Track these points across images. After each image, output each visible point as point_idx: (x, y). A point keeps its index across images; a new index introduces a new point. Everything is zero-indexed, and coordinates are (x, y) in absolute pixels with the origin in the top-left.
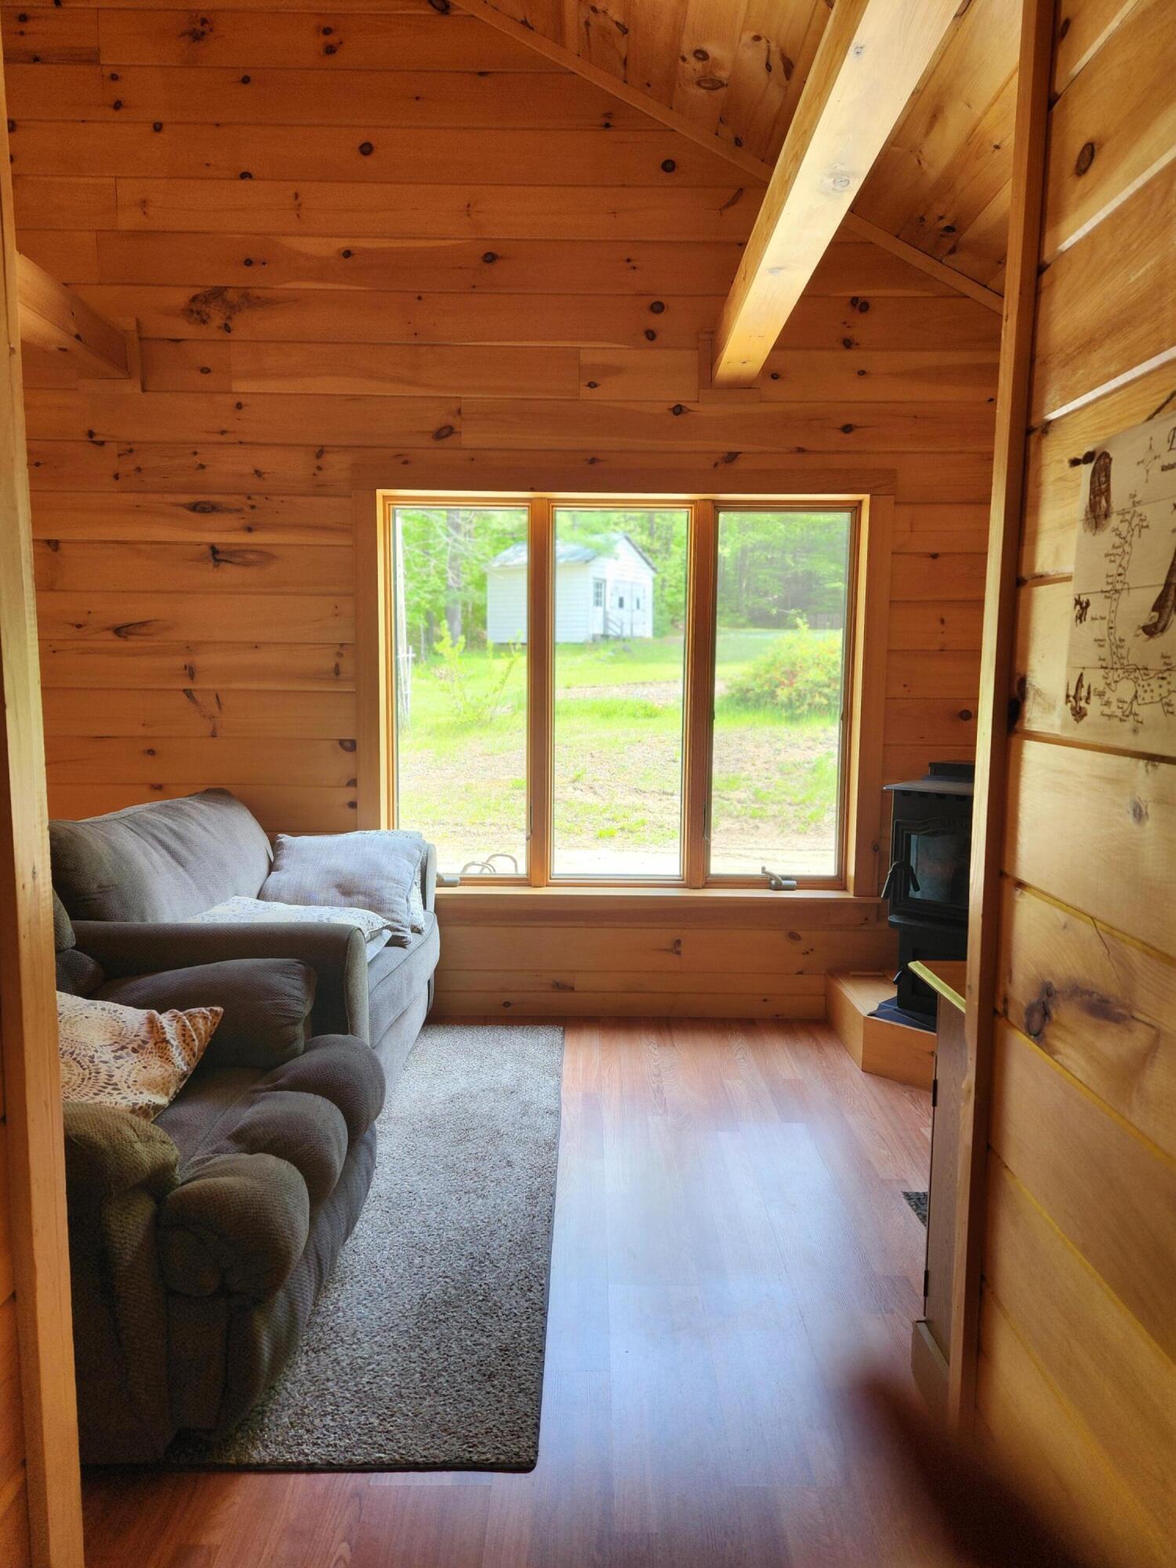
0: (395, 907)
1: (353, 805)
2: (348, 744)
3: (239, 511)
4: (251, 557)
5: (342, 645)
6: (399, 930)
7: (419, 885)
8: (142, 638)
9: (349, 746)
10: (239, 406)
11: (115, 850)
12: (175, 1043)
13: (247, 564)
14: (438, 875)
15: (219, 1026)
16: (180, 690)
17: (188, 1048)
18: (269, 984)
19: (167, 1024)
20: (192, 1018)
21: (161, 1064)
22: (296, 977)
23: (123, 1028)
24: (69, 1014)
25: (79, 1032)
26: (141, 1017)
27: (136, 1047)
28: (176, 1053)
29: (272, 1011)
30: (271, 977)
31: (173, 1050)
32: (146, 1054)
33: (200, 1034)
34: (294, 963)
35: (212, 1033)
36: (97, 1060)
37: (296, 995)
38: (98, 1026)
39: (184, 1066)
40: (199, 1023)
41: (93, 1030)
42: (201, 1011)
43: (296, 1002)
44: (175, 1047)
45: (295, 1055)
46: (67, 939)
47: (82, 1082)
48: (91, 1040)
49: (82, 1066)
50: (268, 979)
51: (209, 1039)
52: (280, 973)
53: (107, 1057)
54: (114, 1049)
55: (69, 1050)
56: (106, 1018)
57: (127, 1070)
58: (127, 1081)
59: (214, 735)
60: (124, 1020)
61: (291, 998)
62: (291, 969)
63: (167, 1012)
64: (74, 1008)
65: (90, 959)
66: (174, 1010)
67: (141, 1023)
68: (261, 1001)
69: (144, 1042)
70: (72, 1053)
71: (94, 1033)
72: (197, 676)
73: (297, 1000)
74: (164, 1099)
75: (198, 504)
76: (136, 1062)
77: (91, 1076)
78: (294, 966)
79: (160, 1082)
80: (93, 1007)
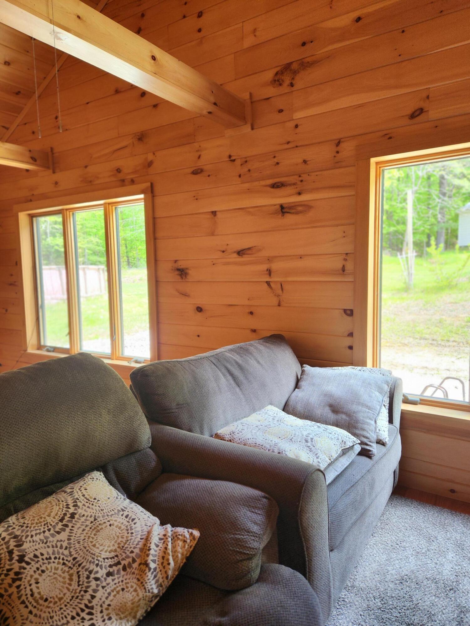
0: (365, 427)
1: (351, 348)
2: (349, 312)
3: (294, 184)
4: (300, 208)
5: (347, 254)
6: (367, 445)
7: (387, 407)
8: (249, 256)
9: (349, 313)
10: (297, 126)
11: (195, 379)
12: (152, 565)
13: (297, 213)
14: (404, 396)
15: (194, 549)
16: (264, 282)
17: (163, 571)
18: (235, 518)
19: (155, 544)
20: (175, 540)
21: (136, 588)
22: (259, 512)
23: (128, 540)
24: (101, 521)
25: (97, 540)
26: (146, 529)
27: (126, 565)
28: (151, 577)
29: (231, 546)
30: (239, 511)
31: (149, 574)
32: (130, 574)
33: (177, 556)
34: (260, 497)
35: (188, 555)
36: (92, 576)
37: (254, 531)
38: (114, 535)
39: (156, 588)
40: (179, 546)
41: (108, 539)
42: (184, 532)
43: (253, 538)
44: (152, 570)
45: (249, 585)
46: (143, 443)
47: (71, 600)
48: (101, 551)
49: (79, 582)
50: (236, 512)
51: (185, 561)
52: (247, 506)
53: (102, 573)
54: (112, 564)
55: (80, 561)
56: (123, 527)
57: (108, 591)
58: (103, 604)
59: (279, 305)
60: (133, 531)
61: (249, 534)
62: (256, 503)
63: (164, 526)
64: (108, 513)
65: (154, 458)
66: (169, 526)
67: (142, 537)
68: (225, 534)
69: (134, 561)
70: (79, 565)
71: (107, 543)
72: (272, 274)
73: (254, 537)
74: (131, 622)
75: (275, 183)
76: (119, 582)
77: (80, 595)
78: (260, 500)
79: (129, 606)
80: (122, 513)
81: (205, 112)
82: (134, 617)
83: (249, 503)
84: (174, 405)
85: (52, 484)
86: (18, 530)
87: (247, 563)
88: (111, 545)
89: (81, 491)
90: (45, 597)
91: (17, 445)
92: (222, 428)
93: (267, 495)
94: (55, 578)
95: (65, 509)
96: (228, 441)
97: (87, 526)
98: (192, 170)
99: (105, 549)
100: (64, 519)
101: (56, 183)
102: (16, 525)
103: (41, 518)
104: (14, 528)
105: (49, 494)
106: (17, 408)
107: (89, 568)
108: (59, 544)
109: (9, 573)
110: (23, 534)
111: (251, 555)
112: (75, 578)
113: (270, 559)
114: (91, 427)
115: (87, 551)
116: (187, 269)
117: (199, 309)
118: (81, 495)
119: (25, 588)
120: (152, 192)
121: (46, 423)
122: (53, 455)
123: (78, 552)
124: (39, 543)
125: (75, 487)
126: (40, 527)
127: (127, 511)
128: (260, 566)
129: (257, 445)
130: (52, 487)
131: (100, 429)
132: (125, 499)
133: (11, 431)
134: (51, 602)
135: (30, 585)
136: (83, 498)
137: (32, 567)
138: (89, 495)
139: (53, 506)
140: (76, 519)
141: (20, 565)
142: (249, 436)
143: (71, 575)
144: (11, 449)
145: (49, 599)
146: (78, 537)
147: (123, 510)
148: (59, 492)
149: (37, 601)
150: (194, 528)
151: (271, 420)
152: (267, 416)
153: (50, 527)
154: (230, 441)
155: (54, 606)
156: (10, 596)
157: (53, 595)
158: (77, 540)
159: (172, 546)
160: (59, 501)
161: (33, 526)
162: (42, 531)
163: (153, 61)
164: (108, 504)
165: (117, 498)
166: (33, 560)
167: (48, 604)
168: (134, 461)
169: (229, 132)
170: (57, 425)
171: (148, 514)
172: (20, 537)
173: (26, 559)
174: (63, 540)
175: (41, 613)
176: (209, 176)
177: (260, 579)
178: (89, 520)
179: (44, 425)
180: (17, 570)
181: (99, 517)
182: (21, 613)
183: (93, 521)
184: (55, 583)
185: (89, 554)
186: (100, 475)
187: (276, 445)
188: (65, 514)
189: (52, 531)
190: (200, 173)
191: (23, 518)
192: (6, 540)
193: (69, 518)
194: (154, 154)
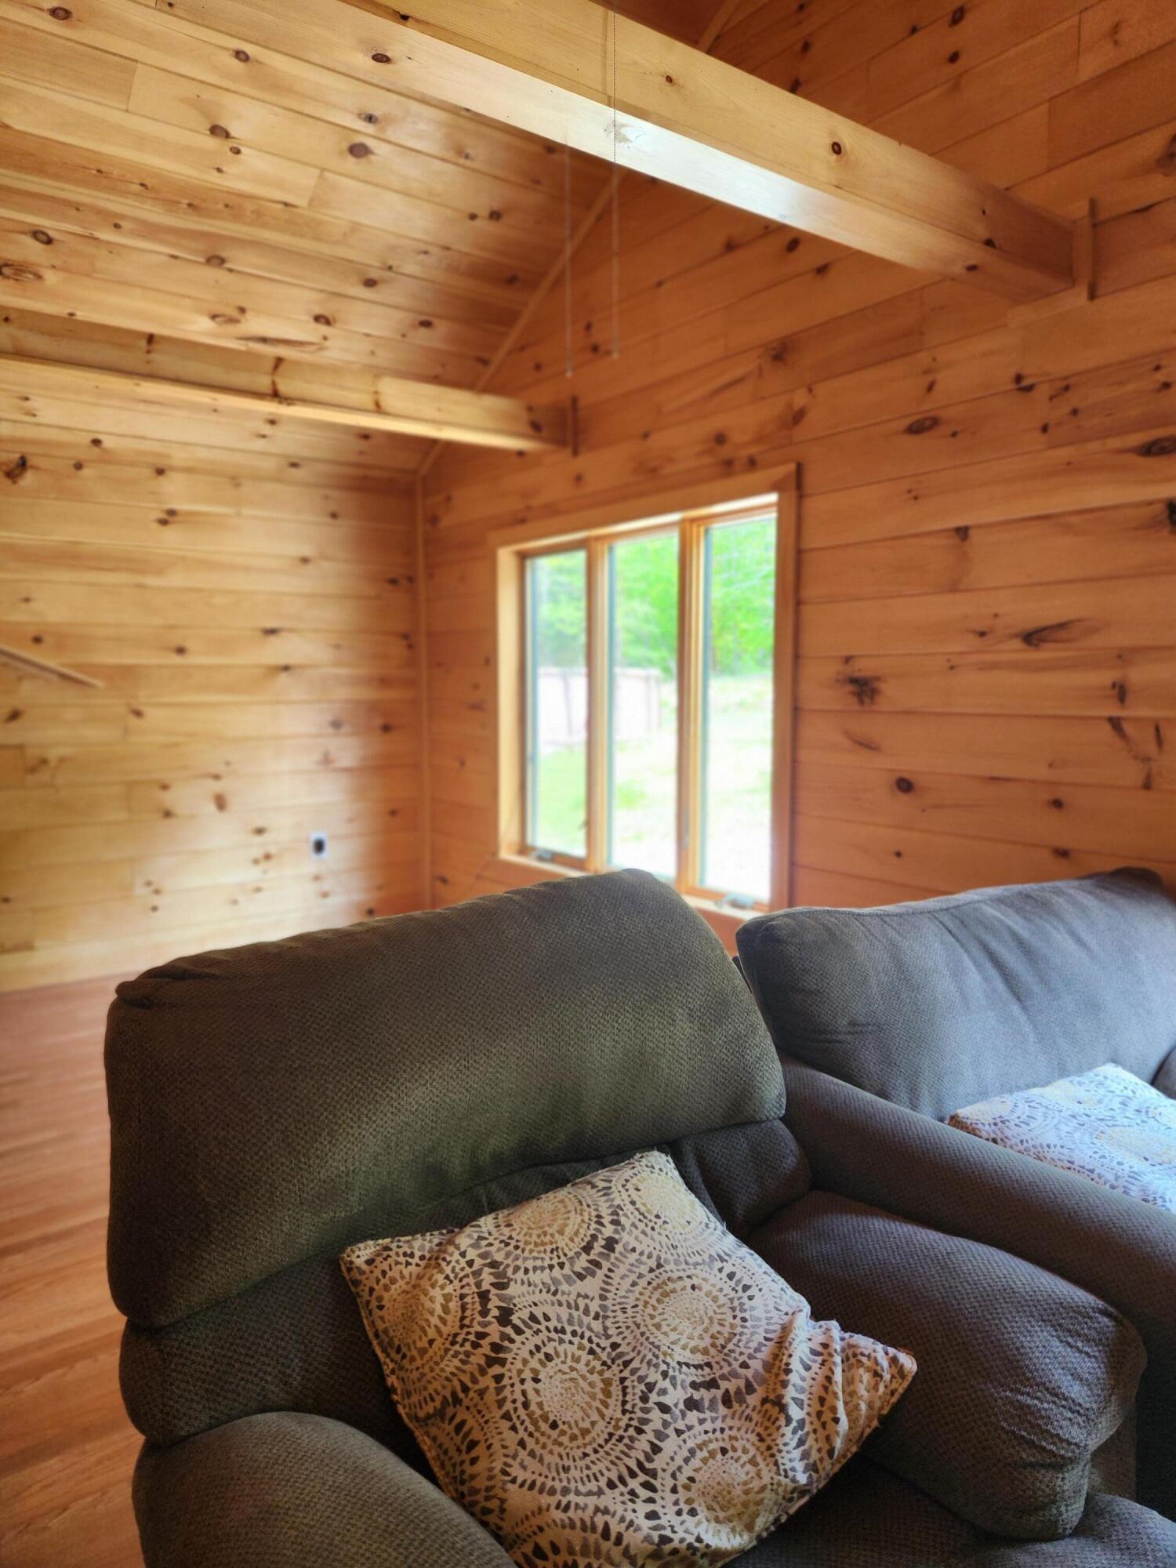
11: (899, 963)
16: (1103, 719)
17: (821, 1433)
18: (1018, 1349)
19: (802, 1361)
20: (852, 1364)
21: (754, 1456)
22: (1086, 1349)
23: (735, 1335)
24: (672, 1271)
25: (665, 1316)
26: (778, 1319)
27: (732, 1393)
28: (792, 1439)
29: (1006, 1420)
30: (1029, 1331)
31: (788, 1431)
32: (740, 1418)
33: (857, 1407)
34: (1093, 1308)
35: (885, 1412)
36: (654, 1397)
37: (1073, 1396)
38: (702, 1312)
39: (804, 1472)
40: (861, 1381)
41: (689, 1319)
42: (874, 1351)
43: (1070, 1415)
44: (794, 1424)
45: (1051, 1533)
46: (766, 1106)
47: (607, 1441)
48: (672, 1343)
49: (624, 1403)
50: (1021, 1333)
51: (875, 1423)
52: (1053, 1326)
53: (675, 1397)
54: (698, 1381)
55: (628, 1353)
56: (722, 1300)
57: (691, 1444)
58: (678, 1474)
59: (1147, 786)
60: (747, 1315)
61: (1058, 1402)
62: (1080, 1324)
63: (822, 1323)
64: (688, 1258)
65: (793, 1148)
66: (834, 1325)
67: (768, 1336)
68: (990, 1386)
69: (750, 1388)
70: (626, 1364)
71: (686, 1327)
72: (1130, 698)
73: (1073, 1412)
74: (741, 1535)
75: (1154, 443)
76: (714, 1431)
77: (625, 1434)
78: (1090, 1318)
79: (738, 1497)
80: (719, 1264)
81: (958, 269)
82: (749, 1527)
83: (1056, 1316)
84: (843, 1022)
85: (563, 1162)
86: (499, 1250)
87: (1049, 1475)
88: (696, 1334)
89: (627, 1190)
90: (552, 1418)
91: (503, 1058)
92: (970, 1103)
93: (1111, 1309)
94: (571, 1379)
95: (594, 1226)
96: (987, 1139)
97: (640, 1276)
98: (907, 422)
99: (683, 1342)
100: (592, 1248)
101: (579, 479)
102: (495, 1239)
103: (545, 1234)
104: (491, 1245)
105: (559, 1183)
106: (504, 977)
107: (647, 1376)
108: (581, 1302)
109: (481, 1342)
110: (509, 1261)
111: (1063, 1457)
112: (616, 1390)
113: (1114, 1484)
114: (651, 1044)
115: (642, 1334)
116: (877, 679)
117: (905, 785)
118: (627, 1201)
119: (512, 1385)
120: (799, 486)
121: (559, 1019)
122: (570, 1096)
123: (621, 1333)
124: (541, 1291)
125: (614, 1179)
126: (542, 1255)
127: (731, 1262)
128: (1084, 1493)
129: (1076, 1166)
130: (563, 1167)
131: (669, 1052)
132: (723, 1233)
133: (492, 1026)
134: (563, 1433)
135: (522, 1381)
136: (631, 1208)
137: (525, 1341)
138: (644, 1204)
139: (569, 1212)
140: (617, 1254)
141: (502, 1329)
142: (1050, 1138)
143: (607, 1382)
144: (491, 1066)
145: (561, 1426)
146: (621, 1297)
147: (722, 1260)
148: (580, 1182)
149: (535, 1423)
150: (900, 1346)
151: (1116, 1104)
152: (1102, 1091)
153: (563, 1259)
154: (995, 1141)
155: (571, 1445)
156: (482, 1393)
157: (569, 1419)
158: (619, 1304)
159: (843, 1376)
160: (581, 1203)
161: (528, 1248)
162: (546, 1264)
163: (835, 156)
164: (688, 1236)
165: (707, 1225)
166: (530, 1328)
167: (559, 1436)
168: (744, 1145)
169: (1022, 315)
170: (581, 1027)
171: (782, 1282)
172: (502, 1267)
173: (515, 1319)
174: (591, 1295)
175: (544, 1452)
176: (954, 434)
177: (1084, 1530)
178: (645, 1264)
179: (556, 1024)
180: (495, 1338)
181: (666, 1261)
182: (503, 1440)
183: (654, 1267)
184: (573, 1391)
185: (646, 1343)
186: (667, 1161)
187: (1134, 1176)
188: (594, 1237)
189: (567, 1270)
190: (929, 428)
191: (509, 1225)
192: (476, 1267)
193: (603, 1247)
194: (810, 390)
